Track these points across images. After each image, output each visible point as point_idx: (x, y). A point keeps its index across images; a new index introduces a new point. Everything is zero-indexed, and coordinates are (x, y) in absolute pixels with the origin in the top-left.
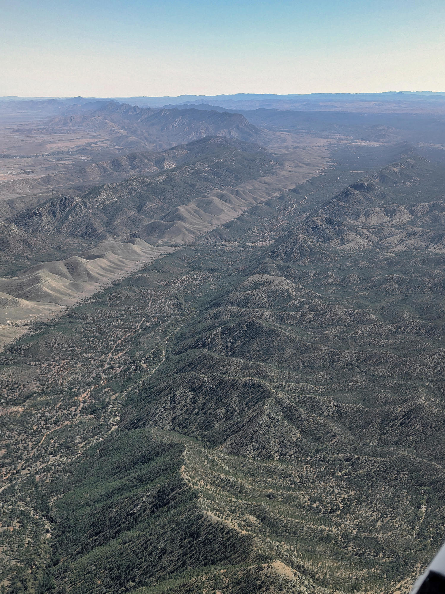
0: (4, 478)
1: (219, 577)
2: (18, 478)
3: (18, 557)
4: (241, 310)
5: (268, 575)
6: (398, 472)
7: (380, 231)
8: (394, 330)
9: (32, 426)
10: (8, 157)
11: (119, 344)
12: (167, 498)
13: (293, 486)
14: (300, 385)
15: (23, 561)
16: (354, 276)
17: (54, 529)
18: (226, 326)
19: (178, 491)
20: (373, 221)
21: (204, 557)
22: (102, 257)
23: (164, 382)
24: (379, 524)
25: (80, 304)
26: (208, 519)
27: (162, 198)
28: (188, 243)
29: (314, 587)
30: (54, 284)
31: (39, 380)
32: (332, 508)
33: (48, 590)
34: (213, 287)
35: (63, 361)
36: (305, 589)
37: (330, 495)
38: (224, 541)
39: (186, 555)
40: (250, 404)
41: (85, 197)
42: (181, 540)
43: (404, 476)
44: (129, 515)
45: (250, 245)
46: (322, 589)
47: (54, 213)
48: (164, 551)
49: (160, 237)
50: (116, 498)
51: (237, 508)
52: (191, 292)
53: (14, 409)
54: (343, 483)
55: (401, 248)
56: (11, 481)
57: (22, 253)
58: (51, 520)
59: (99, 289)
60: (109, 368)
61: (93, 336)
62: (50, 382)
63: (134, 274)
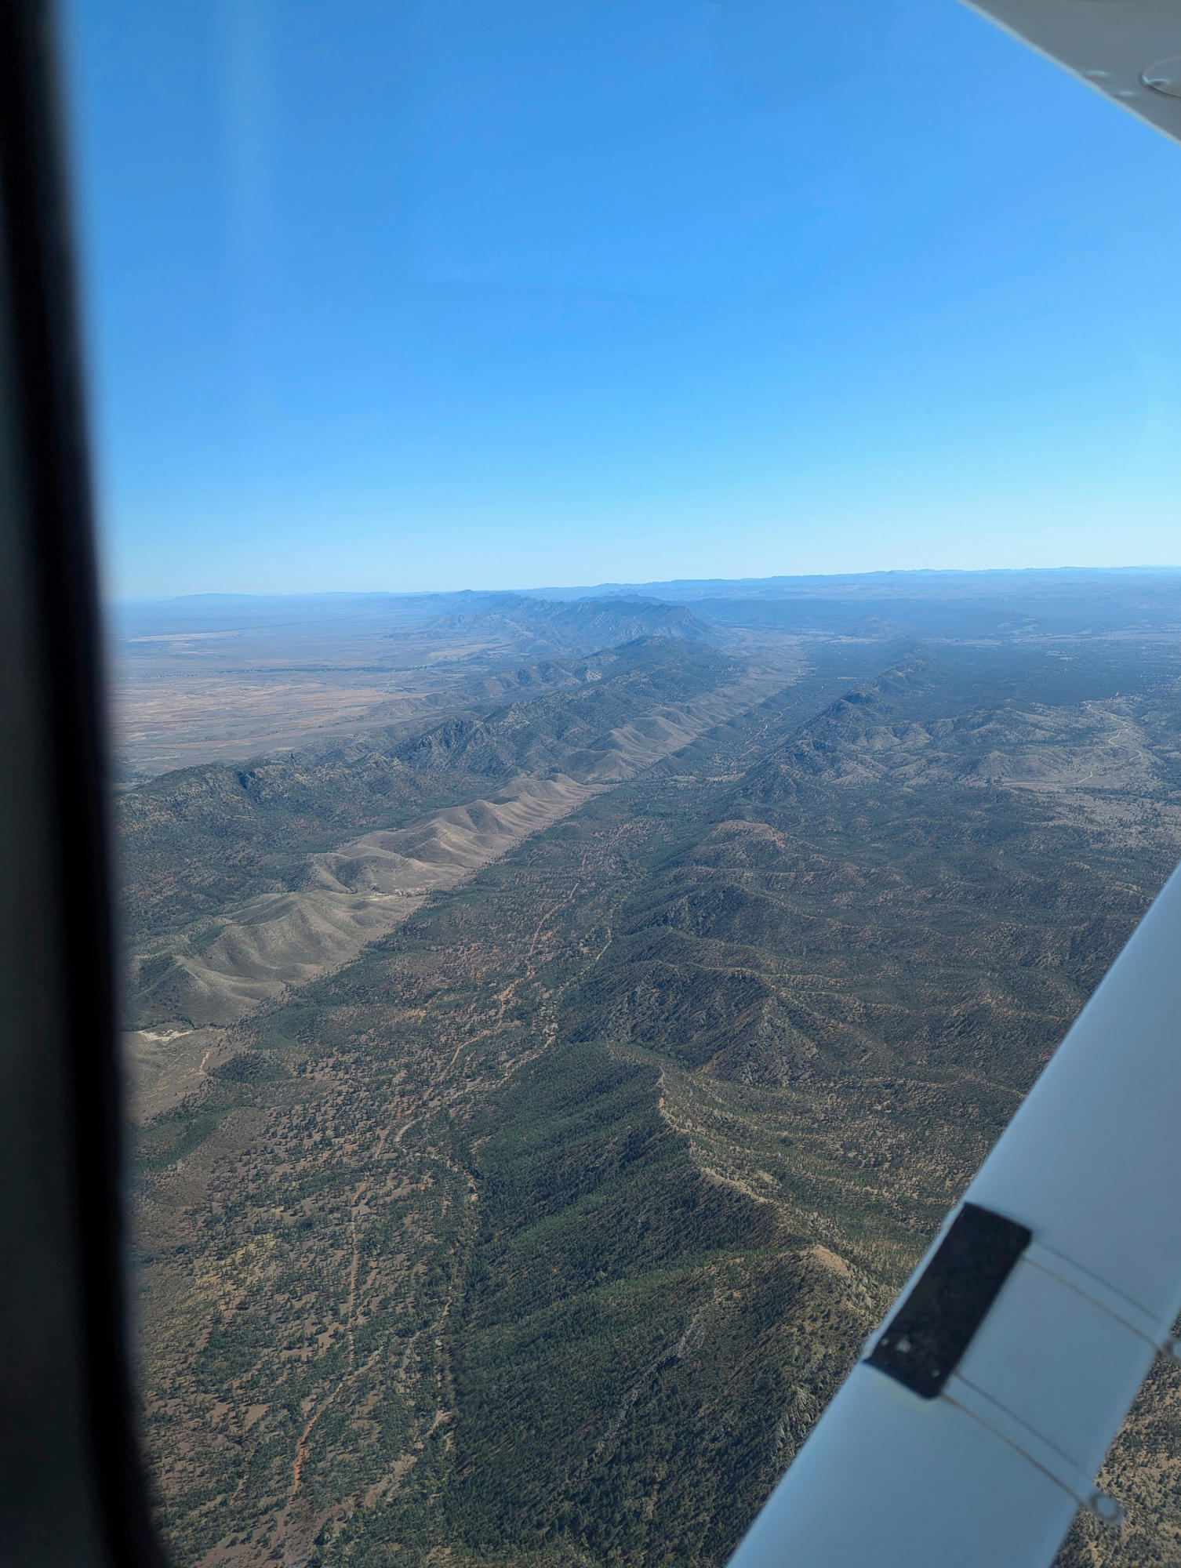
0: (406, 1113)
1: (735, 1269)
2: (425, 1113)
3: (434, 1230)
4: (712, 870)
5: (810, 1268)
6: (964, 1104)
7: (889, 758)
8: (930, 896)
9: (439, 1036)
10: (381, 670)
11: (546, 920)
12: (643, 1146)
13: (816, 1126)
14: (809, 978)
15: (441, 1235)
16: (862, 820)
17: (481, 1188)
18: (694, 893)
19: (658, 1135)
20: (878, 745)
21: (705, 1236)
22: (516, 801)
23: (616, 974)
24: (948, 1183)
25: (490, 864)
26: (708, 1179)
27: (589, 719)
28: (626, 779)
29: (876, 1287)
30: (454, 838)
31: (444, 971)
32: (877, 1158)
33: (481, 1280)
34: (667, 839)
35: (473, 945)
36: (865, 1289)
37: (871, 1139)
38: (734, 1212)
39: (678, 1233)
40: (740, 1006)
41: (487, 720)
42: (671, 1210)
43: (973, 1111)
44: (588, 1170)
45: (711, 779)
46: (888, 1288)
47: (447, 743)
48: (646, 1226)
49: (589, 772)
50: (568, 1145)
51: (745, 1162)
52: (638, 845)
53: (413, 1013)
54: (887, 1122)
55: (921, 781)
56: (416, 1117)
57: (410, 797)
58: (477, 1175)
59: (513, 844)
60: (537, 954)
61: (511, 909)
62: (459, 974)
63: (559, 822)
